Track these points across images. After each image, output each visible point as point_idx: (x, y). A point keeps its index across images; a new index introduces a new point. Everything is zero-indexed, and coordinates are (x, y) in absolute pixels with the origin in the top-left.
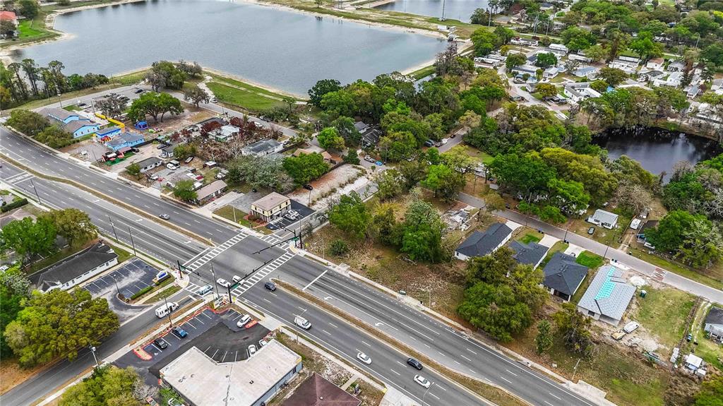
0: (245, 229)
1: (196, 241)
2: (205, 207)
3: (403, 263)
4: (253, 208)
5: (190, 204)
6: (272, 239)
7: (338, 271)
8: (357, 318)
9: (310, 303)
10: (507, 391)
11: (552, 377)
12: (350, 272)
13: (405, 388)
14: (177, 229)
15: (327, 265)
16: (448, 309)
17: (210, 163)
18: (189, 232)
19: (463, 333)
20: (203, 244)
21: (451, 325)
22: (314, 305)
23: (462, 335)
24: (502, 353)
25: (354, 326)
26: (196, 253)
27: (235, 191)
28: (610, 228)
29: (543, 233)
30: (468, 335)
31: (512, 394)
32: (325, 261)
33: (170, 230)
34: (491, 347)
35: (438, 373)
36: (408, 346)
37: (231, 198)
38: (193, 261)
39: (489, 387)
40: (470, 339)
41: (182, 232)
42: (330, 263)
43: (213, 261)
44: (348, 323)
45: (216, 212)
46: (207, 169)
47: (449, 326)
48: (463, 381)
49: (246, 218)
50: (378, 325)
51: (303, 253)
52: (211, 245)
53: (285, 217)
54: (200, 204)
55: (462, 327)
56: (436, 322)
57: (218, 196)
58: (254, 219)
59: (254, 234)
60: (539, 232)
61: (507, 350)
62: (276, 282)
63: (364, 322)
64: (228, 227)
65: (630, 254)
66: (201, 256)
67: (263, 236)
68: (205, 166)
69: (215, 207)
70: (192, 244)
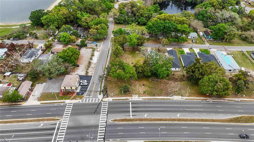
0: (67, 101)
1: (46, 122)
2: (29, 100)
3: (155, 82)
4: (63, 88)
5: (18, 102)
6: (87, 99)
7: (135, 100)
8: (168, 118)
9: (142, 122)
10: (247, 115)
11: (249, 101)
12: (141, 97)
13: (219, 138)
14: (26, 121)
15: (127, 99)
16: (192, 93)
17: (8, 74)
18: (35, 119)
19: (207, 100)
20: (52, 122)
21: (201, 99)
22: (144, 122)
23: (209, 101)
24: (227, 101)
25: (170, 122)
26: (54, 129)
27: (39, 83)
28: (196, 38)
29: (181, 48)
30: (210, 100)
31: (249, 115)
32: (125, 98)
33: (21, 123)
34: (222, 101)
35: (221, 123)
36: (199, 118)
37: (40, 89)
38: (57, 134)
39: (241, 117)
40: (212, 102)
41: (31, 121)
42: (128, 98)
43: (68, 128)
44: (167, 122)
45: (39, 99)
46: (7, 78)
47: (201, 100)
48: (231, 120)
49: (60, 95)
50: (178, 116)
51: (110, 99)
52: (58, 120)
53: (82, 85)
54: (25, 99)
55: (205, 98)
56: (195, 101)
57: (31, 90)
58: (67, 94)
59: (74, 101)
60: (180, 48)
61: (228, 99)
62: (115, 121)
63: (173, 118)
64: (56, 105)
65: (211, 45)
66: (58, 129)
67: (81, 100)
68: (5, 76)
69: (36, 97)
70: (45, 125)
